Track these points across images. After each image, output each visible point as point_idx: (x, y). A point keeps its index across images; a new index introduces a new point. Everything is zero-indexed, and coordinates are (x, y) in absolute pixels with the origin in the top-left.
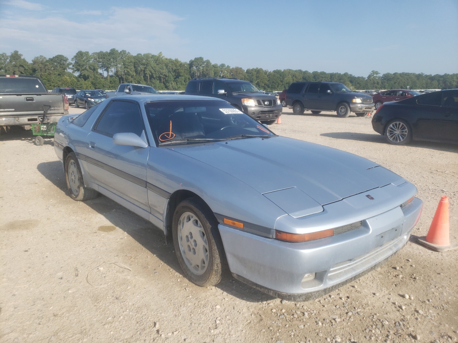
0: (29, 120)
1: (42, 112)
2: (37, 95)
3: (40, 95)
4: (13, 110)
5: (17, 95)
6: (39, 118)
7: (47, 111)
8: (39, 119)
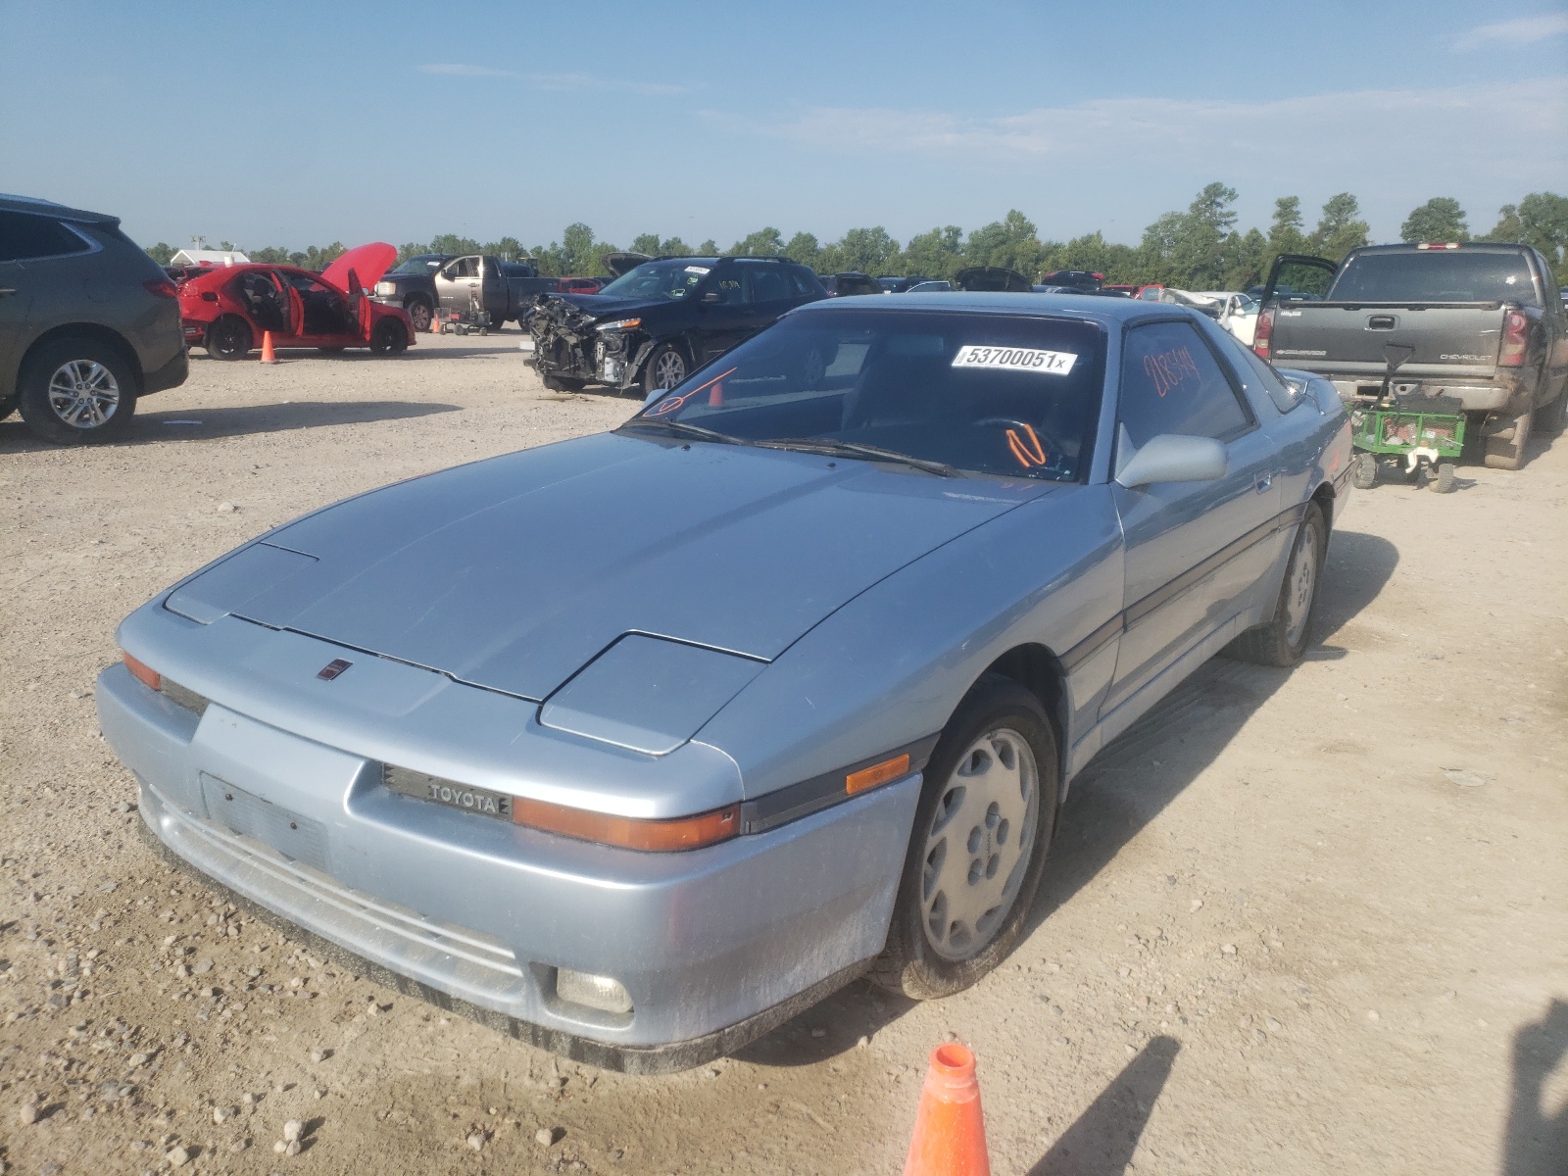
0: (1362, 390)
1: (1382, 366)
2: (1411, 308)
3: (1421, 308)
4: (1323, 353)
5: (1347, 307)
6: (1394, 388)
7: (1397, 363)
8: (1395, 392)
